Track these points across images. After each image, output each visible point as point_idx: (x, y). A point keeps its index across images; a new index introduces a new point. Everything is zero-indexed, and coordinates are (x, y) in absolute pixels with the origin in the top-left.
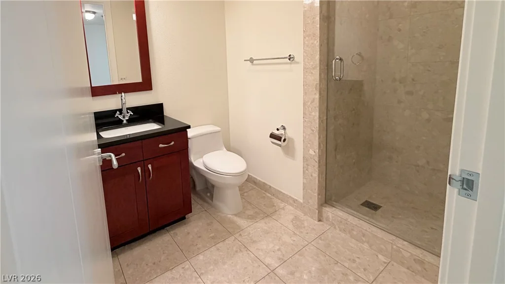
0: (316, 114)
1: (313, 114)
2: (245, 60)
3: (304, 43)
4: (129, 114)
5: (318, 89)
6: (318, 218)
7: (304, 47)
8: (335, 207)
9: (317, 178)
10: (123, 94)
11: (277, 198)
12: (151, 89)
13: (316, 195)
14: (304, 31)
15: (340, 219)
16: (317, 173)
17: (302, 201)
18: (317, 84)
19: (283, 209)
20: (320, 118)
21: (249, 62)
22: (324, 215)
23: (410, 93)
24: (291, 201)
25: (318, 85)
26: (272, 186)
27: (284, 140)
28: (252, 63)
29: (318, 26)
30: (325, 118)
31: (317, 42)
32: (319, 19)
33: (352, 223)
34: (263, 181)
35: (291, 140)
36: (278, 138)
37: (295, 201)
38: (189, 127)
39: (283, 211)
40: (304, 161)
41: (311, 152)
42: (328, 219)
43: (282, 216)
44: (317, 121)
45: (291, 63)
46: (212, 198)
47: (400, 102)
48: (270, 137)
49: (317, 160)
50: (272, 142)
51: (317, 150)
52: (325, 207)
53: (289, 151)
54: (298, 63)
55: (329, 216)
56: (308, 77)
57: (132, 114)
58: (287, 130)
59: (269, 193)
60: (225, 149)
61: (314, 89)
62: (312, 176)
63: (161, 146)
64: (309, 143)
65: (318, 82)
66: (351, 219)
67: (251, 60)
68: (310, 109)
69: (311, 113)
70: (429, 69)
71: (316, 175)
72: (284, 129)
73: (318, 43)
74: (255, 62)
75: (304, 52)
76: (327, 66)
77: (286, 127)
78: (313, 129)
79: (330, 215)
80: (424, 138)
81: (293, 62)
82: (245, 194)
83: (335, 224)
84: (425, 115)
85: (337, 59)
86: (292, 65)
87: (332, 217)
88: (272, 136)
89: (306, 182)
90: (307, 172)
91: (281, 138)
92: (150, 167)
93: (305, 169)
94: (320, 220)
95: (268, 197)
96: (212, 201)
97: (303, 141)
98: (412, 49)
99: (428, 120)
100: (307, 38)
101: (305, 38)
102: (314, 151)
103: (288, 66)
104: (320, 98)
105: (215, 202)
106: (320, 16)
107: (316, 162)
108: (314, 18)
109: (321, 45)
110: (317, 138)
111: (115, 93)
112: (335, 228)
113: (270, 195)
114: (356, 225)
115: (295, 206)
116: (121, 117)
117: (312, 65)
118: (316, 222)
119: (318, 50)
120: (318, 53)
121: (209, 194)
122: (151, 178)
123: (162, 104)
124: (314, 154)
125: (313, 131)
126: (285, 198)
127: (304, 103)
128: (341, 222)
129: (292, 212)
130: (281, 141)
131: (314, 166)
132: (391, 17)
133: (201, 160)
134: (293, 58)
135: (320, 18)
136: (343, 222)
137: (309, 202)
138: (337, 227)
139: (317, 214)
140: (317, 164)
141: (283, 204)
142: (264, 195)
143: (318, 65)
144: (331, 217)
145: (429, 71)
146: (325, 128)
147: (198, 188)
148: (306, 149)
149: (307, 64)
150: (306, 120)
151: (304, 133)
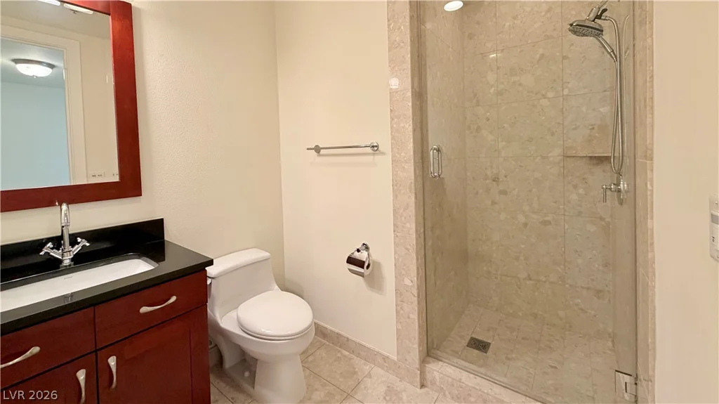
0: (411, 226)
1: (408, 225)
2: (308, 149)
3: (392, 127)
4: (81, 245)
5: (413, 191)
6: (421, 382)
7: (392, 132)
8: (441, 361)
9: (417, 320)
10: (64, 207)
11: (359, 355)
12: (139, 194)
13: (416, 346)
14: (391, 111)
15: (450, 380)
16: (416, 313)
17: (395, 358)
18: (412, 183)
19: (369, 376)
20: (417, 231)
21: (313, 151)
22: (429, 376)
23: (503, 192)
24: (380, 360)
25: (413, 185)
26: (350, 337)
27: (368, 267)
28: (319, 153)
29: (410, 104)
30: (422, 230)
31: (410, 125)
32: (410, 94)
33: (468, 386)
34: (337, 331)
35: (378, 265)
36: (360, 264)
37: (385, 358)
38: (210, 263)
39: (368, 381)
40: (396, 297)
41: (407, 282)
42: (433, 383)
43: (370, 391)
44: (414, 236)
45: (374, 154)
46: (252, 380)
47: (494, 203)
48: (348, 262)
49: (415, 292)
50: (350, 270)
51: (415, 279)
52: (429, 363)
53: (374, 282)
54: (383, 153)
55: (435, 377)
56: (399, 173)
57: (88, 244)
58: (371, 250)
59: (345, 350)
60: (277, 287)
61: (408, 190)
62: (409, 317)
63: (144, 309)
64: (403, 269)
65: (413, 181)
66: (464, 376)
67: (317, 149)
68: (403, 218)
69: (405, 224)
70: (522, 164)
71: (415, 316)
72: (367, 248)
73: (411, 127)
74: (322, 152)
75: (392, 139)
76: (422, 158)
77: (369, 245)
78: (409, 247)
79: (437, 375)
80: (523, 246)
81: (377, 152)
82: (310, 359)
83: (445, 388)
84: (522, 219)
85: (435, 149)
86: (376, 157)
87: (440, 378)
88: (351, 260)
89: (400, 327)
90: (402, 312)
91: (364, 262)
92: (112, 362)
93: (399, 308)
94: (422, 386)
95: (345, 356)
96: (254, 388)
97: (395, 265)
98: (502, 141)
99: (525, 225)
100: (396, 120)
101: (392, 119)
102: (411, 281)
103: (370, 158)
104: (416, 203)
105: (259, 389)
106: (412, 91)
107: (415, 296)
108: (404, 94)
109: (414, 130)
110: (415, 261)
111: (50, 204)
112: (444, 395)
113: (347, 353)
114: (474, 388)
115: (386, 368)
116: (56, 254)
117: (404, 157)
118: (418, 390)
119: (412, 136)
120: (412, 140)
121: (247, 374)
122: (114, 385)
123: (162, 220)
124: (411, 284)
125: (408, 250)
126: (370, 355)
127: (394, 210)
128: (453, 385)
129: (383, 379)
130: (363, 268)
131: (412, 303)
132: (478, 105)
133: (233, 314)
134: (376, 146)
135: (412, 95)
136: (455, 385)
137: (406, 360)
138: (447, 393)
139: (419, 376)
140: (416, 299)
141: (368, 367)
142: (339, 355)
143: (412, 157)
144: (437, 378)
145: (521, 166)
146: (423, 244)
147: (228, 364)
148: (399, 277)
149: (397, 155)
150: (398, 234)
151: (395, 253)
